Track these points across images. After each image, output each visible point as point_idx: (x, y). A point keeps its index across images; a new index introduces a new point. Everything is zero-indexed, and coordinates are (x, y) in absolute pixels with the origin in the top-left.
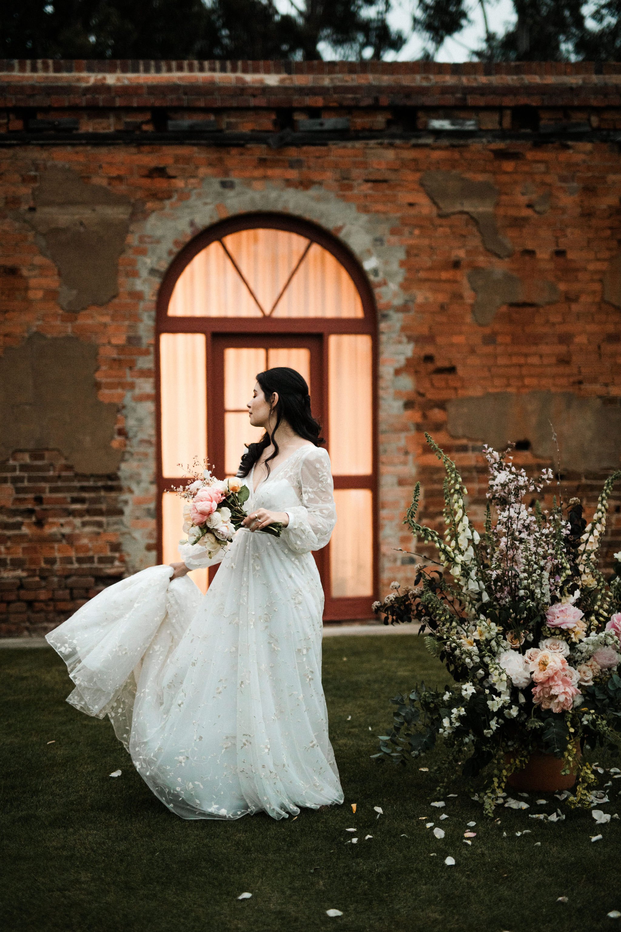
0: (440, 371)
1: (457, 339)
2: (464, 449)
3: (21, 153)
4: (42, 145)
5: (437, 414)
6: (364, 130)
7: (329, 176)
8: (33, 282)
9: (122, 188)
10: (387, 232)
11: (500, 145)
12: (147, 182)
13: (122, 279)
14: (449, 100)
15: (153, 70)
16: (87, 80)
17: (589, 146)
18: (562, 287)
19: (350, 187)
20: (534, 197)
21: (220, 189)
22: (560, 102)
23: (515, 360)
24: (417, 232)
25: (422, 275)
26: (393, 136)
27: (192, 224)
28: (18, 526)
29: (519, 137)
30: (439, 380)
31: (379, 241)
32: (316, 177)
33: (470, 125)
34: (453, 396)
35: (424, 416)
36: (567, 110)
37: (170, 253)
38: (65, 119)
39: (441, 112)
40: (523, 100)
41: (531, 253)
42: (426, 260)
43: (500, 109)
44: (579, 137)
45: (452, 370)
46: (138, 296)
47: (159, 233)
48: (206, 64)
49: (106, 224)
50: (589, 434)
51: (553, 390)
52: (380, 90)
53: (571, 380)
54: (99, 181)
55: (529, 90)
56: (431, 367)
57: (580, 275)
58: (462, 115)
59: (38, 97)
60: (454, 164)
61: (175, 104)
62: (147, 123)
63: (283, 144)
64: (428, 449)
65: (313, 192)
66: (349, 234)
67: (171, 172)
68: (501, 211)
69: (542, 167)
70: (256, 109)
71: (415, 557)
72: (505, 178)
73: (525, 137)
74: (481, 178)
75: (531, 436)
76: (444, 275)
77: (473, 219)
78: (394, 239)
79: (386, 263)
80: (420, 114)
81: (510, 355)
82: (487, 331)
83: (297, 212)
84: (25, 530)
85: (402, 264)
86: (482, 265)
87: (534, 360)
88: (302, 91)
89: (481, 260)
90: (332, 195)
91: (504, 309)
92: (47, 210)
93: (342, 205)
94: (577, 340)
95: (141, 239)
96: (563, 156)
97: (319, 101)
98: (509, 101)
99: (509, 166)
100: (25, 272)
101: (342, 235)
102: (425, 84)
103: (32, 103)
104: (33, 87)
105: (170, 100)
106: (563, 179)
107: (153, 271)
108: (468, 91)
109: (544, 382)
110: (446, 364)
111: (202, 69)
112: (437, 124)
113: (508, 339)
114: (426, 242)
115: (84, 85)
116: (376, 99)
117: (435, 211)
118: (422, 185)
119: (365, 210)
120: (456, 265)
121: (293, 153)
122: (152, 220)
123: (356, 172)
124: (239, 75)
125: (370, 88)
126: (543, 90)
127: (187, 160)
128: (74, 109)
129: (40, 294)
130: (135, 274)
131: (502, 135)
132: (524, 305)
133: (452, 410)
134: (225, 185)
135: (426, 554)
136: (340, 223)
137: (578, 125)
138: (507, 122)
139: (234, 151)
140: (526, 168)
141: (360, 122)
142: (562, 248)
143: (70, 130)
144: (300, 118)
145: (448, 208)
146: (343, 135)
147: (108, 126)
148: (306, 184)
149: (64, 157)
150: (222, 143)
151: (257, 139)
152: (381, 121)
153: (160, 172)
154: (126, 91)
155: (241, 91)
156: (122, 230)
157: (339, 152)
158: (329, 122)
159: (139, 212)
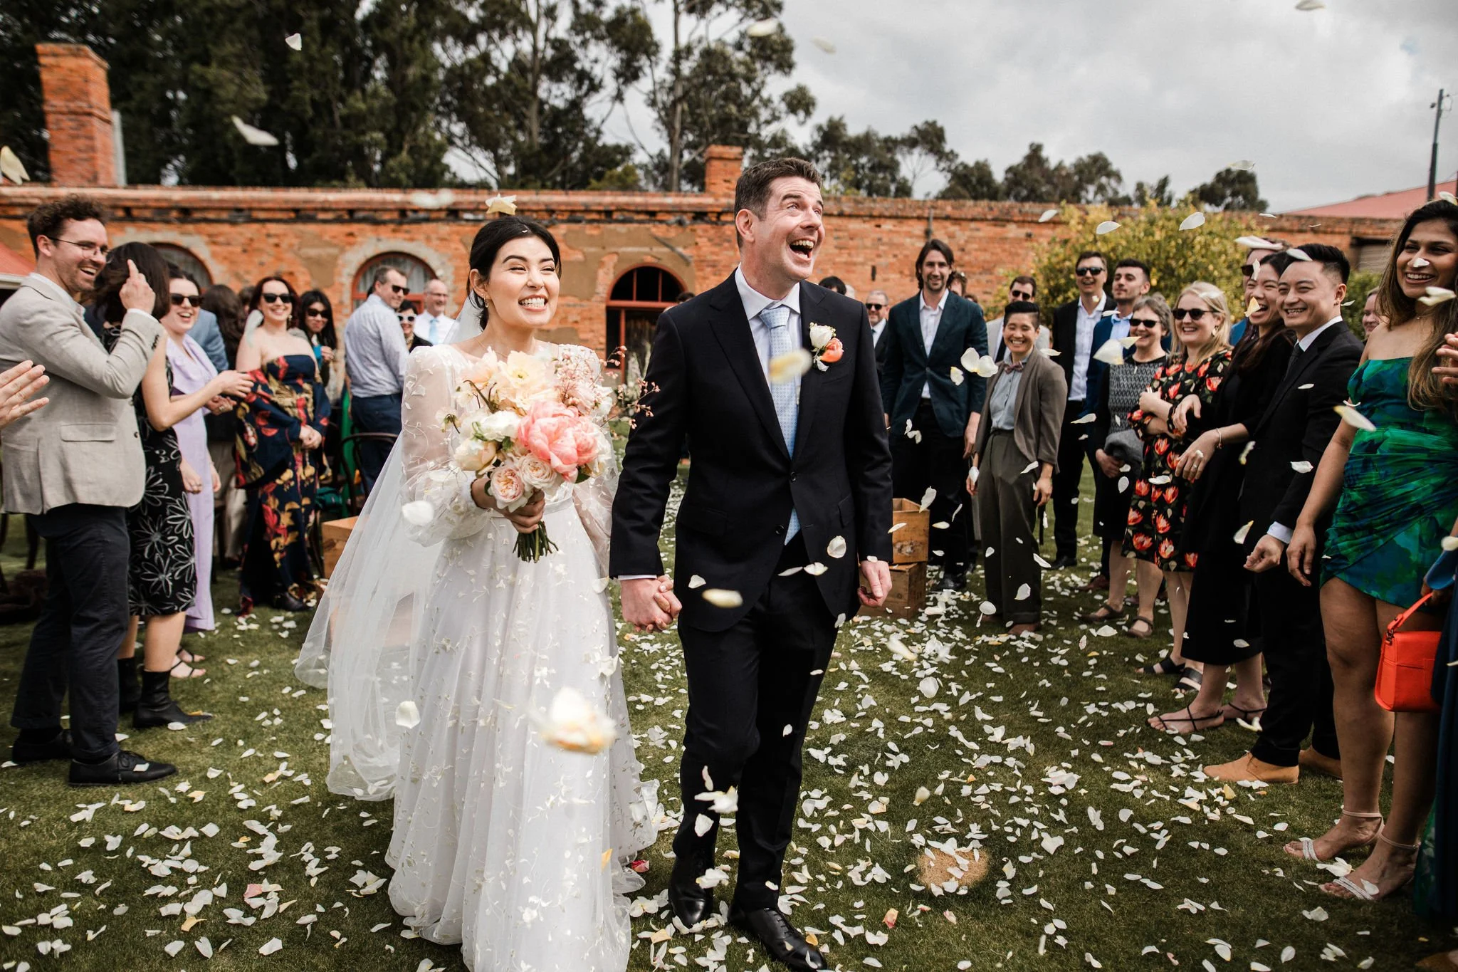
3: (294, 226)
4: (302, 223)
6: (437, 219)
7: (422, 237)
9: (335, 241)
12: (346, 238)
13: (336, 278)
14: (472, 207)
16: (320, 197)
19: (431, 242)
21: (376, 241)
24: (459, 260)
25: (461, 277)
26: (448, 221)
27: (364, 255)
31: (443, 264)
32: (416, 237)
37: (355, 266)
38: (311, 213)
39: (469, 212)
46: (342, 285)
47: (351, 259)
49: (329, 255)
54: (327, 238)
58: (478, 213)
59: (300, 203)
62: (346, 215)
63: (401, 223)
65: (415, 243)
66: (430, 261)
67: (355, 234)
70: (391, 209)
78: (449, 263)
80: (460, 212)
83: (408, 251)
85: (453, 273)
88: (408, 202)
90: (423, 245)
92: (305, 249)
93: (428, 248)
95: (344, 261)
97: (416, 207)
101: (426, 261)
103: (297, 206)
104: (299, 200)
105: (355, 206)
107: (349, 274)
108: (479, 203)
111: (369, 193)
112: (467, 216)
115: (319, 199)
116: (440, 206)
119: (436, 250)
121: (406, 227)
122: (348, 254)
123: (433, 236)
124: (384, 195)
127: (362, 230)
128: (316, 209)
129: (303, 283)
130: (341, 275)
134: (379, 240)
136: (426, 256)
139: (382, 226)
141: (434, 216)
143: (314, 217)
144: (410, 214)
146: (427, 220)
147: (330, 216)
148: (412, 240)
149: (311, 228)
150: (376, 222)
151: (391, 221)
152: (443, 215)
153: (351, 234)
154: (336, 202)
155: (384, 202)
156: (335, 258)
157: (426, 227)
158: (422, 215)
159: (343, 250)
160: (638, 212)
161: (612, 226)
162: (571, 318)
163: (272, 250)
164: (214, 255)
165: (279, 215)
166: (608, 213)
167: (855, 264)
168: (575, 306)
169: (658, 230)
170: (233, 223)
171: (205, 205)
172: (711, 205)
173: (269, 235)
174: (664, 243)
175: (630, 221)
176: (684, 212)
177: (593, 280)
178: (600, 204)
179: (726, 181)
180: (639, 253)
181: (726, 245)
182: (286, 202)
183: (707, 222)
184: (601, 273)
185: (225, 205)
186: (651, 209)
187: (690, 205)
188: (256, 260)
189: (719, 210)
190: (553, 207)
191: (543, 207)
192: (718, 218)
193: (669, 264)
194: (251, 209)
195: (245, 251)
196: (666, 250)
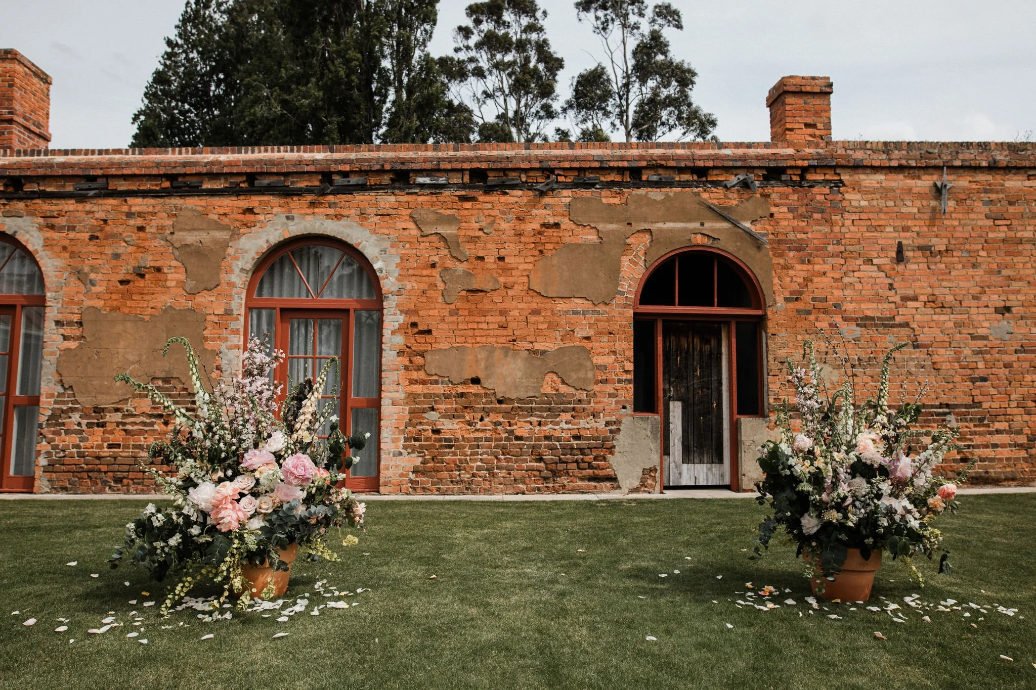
0: (421, 332)
1: (432, 313)
2: (436, 382)
3: (167, 200)
4: (180, 196)
5: (419, 360)
6: (376, 184)
7: (353, 212)
8: (170, 276)
9: (226, 221)
10: (389, 246)
11: (463, 193)
12: (241, 217)
13: (223, 275)
14: (428, 166)
15: (250, 152)
16: (208, 158)
17: (520, 193)
18: (502, 280)
19: (366, 219)
20: (484, 224)
21: (286, 221)
22: (500, 166)
23: (470, 326)
24: (408, 246)
25: (411, 272)
26: (394, 188)
27: (267, 241)
28: (152, 424)
29: (474, 188)
30: (421, 338)
31: (384, 251)
32: (345, 212)
33: (442, 181)
34: (429, 349)
35: (411, 361)
36: (504, 170)
37: (253, 259)
38: (194, 180)
39: (424, 173)
40: (476, 165)
41: (482, 259)
42: (413, 263)
43: (462, 170)
44: (513, 187)
45: (429, 332)
46: (231, 285)
47: (247, 247)
48: (282, 148)
49: (216, 242)
50: (519, 374)
51: (495, 345)
52: (385, 160)
53: (508, 339)
54: (213, 216)
55: (479, 159)
56: (416, 330)
57: (514, 273)
58: (438, 174)
59: (178, 168)
60: (432, 204)
61: (259, 170)
62: (244, 182)
63: (323, 193)
64: (412, 382)
65: (343, 222)
66: (365, 247)
67: (256, 211)
68: (463, 233)
69: (489, 206)
70: (309, 173)
71: (403, 451)
72: (466, 212)
73: (478, 188)
74: (449, 212)
75: (481, 375)
76: (425, 272)
77: (443, 238)
78: (393, 251)
79: (387, 265)
80: (411, 175)
81: (467, 323)
82: (453, 307)
83: (332, 234)
84: (156, 427)
85: (397, 265)
86: (450, 266)
87: (484, 326)
88: (336, 162)
89: (449, 263)
90: (355, 224)
91: (464, 293)
92: (181, 233)
93: (361, 229)
94: (512, 313)
95: (236, 251)
96: (503, 199)
97: (347, 168)
98: (466, 166)
99: (468, 205)
100: (166, 270)
101: (360, 248)
102: (414, 156)
103: (174, 171)
104: (176, 162)
105: (256, 169)
106: (504, 213)
107: (242, 270)
108: (440, 160)
109: (490, 340)
110: (426, 328)
111: (279, 151)
112: (421, 180)
113: (466, 313)
114: (414, 251)
115: (206, 160)
116: (383, 166)
117: (419, 233)
118: (411, 217)
119: (374, 232)
120: (433, 266)
121: (331, 199)
122: (243, 239)
123: (370, 210)
124: (302, 154)
125: (378, 159)
126: (488, 159)
127: (267, 204)
128: (199, 174)
129: (173, 284)
130: (231, 271)
131: (463, 186)
132: (477, 291)
133: (428, 357)
134: (288, 218)
135: (409, 450)
136: (359, 241)
137: (513, 179)
138: (467, 179)
139: (295, 198)
140: (479, 206)
141: (373, 180)
142: (502, 255)
143: (197, 187)
144: (337, 179)
145: (428, 230)
146: (363, 188)
147: (220, 185)
148: (338, 217)
149: (193, 203)
150: (288, 193)
151: (309, 190)
152: (386, 179)
153: (250, 211)
154: (230, 164)
155: (300, 162)
156: (225, 245)
157: (360, 198)
158: (354, 180)
159: (235, 235)
160: (681, 170)
161: (642, 191)
162: (580, 333)
163: (134, 237)
164: (48, 244)
165: (148, 186)
166: (636, 172)
167: (1020, 241)
168: (584, 313)
169: (713, 196)
170: (81, 198)
171: (41, 172)
172: (790, 157)
173: (130, 215)
174: (721, 214)
175: (670, 184)
176: (751, 169)
177: (615, 273)
178: (622, 158)
179: (807, 125)
180: (685, 230)
181: (817, 216)
182: (158, 164)
183: (786, 184)
184: (625, 261)
185: (70, 172)
186: (701, 164)
187: (758, 158)
188: (109, 251)
189: (806, 163)
190: (553, 164)
191: (537, 165)
192: (802, 177)
193: (729, 246)
194: (107, 177)
195: (92, 238)
196: (726, 225)
